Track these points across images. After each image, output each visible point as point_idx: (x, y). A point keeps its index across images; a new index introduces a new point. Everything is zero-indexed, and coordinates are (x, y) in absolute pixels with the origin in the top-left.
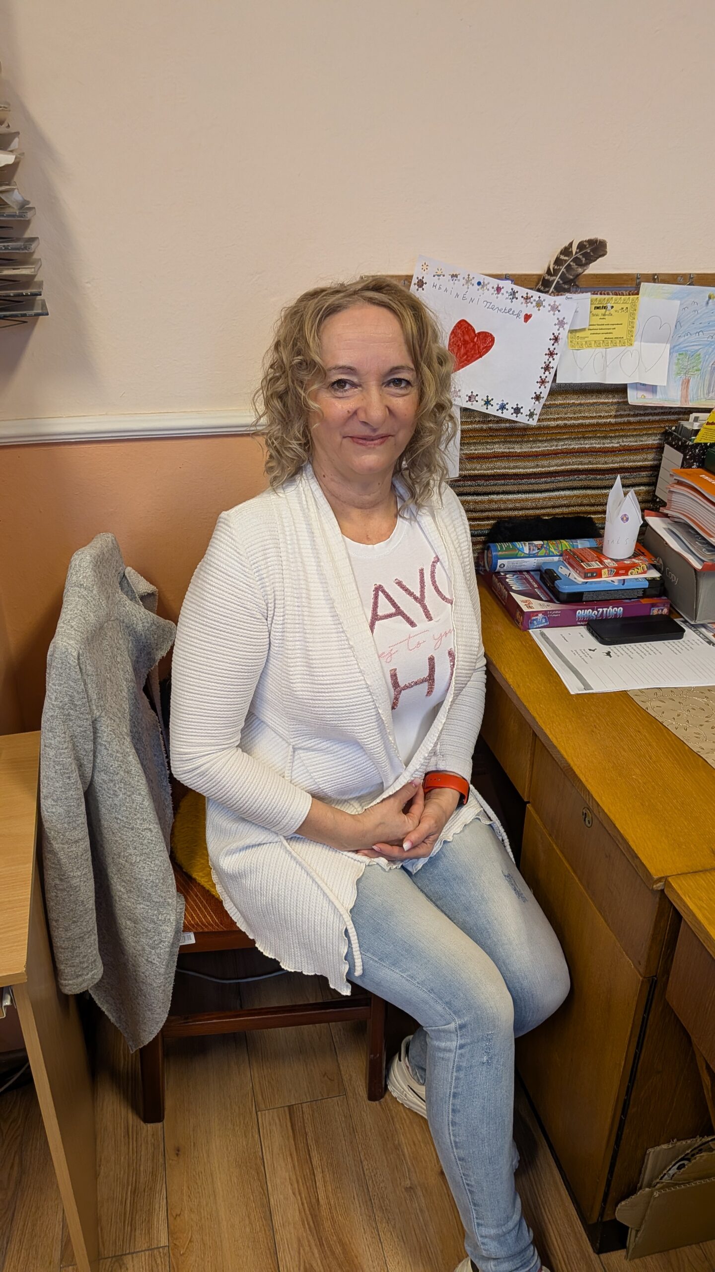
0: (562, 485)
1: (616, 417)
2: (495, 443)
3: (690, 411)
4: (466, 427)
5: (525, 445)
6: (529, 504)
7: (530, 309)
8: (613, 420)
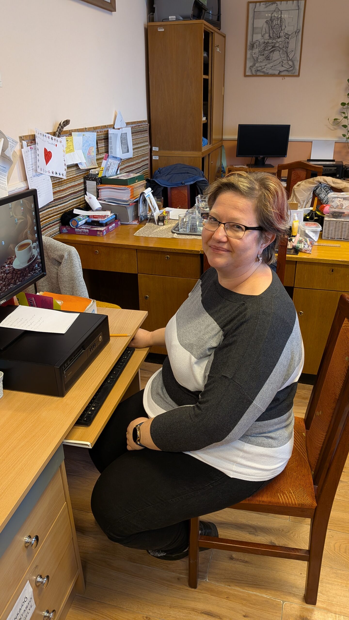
0: (70, 199)
1: (76, 174)
2: (57, 187)
3: (90, 169)
4: (53, 182)
5: (63, 187)
6: (66, 207)
7: (56, 143)
8: (75, 176)
